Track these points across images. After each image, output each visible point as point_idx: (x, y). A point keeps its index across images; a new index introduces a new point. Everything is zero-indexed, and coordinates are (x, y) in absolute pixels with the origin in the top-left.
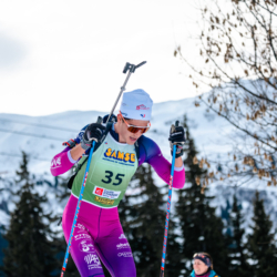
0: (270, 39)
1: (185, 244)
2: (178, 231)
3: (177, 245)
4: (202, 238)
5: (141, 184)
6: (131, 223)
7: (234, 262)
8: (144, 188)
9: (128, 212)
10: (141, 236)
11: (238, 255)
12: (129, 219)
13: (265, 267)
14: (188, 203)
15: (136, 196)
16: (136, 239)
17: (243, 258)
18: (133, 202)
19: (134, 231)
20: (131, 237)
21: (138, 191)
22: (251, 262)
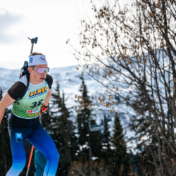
0: (116, 37)
1: (80, 137)
2: (76, 131)
3: (76, 138)
4: (88, 135)
5: (59, 106)
6: (53, 126)
7: (104, 148)
8: (60, 109)
9: (51, 120)
10: (58, 133)
11: (106, 144)
12: (53, 124)
13: (119, 151)
14: (82, 117)
15: (56, 112)
16: (55, 134)
17: (109, 146)
18: (55, 115)
19: (54, 130)
20: (53, 133)
21: (57, 110)
22: (112, 148)
